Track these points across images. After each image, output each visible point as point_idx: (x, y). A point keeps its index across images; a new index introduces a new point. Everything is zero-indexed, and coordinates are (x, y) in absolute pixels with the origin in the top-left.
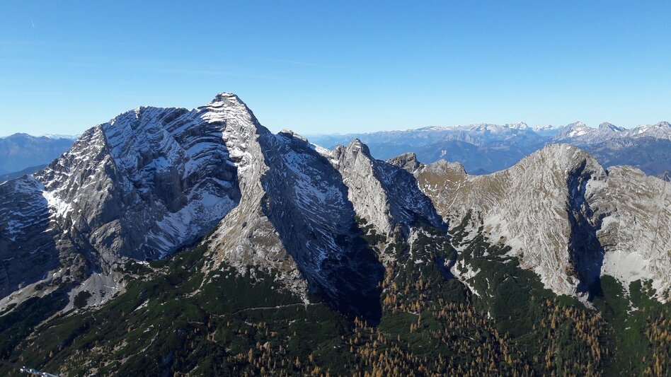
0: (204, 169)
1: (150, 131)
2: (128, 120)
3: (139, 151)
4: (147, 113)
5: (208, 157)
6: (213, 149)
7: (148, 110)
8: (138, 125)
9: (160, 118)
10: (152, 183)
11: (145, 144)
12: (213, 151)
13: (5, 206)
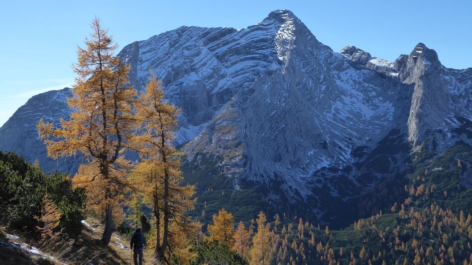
0: (241, 86)
1: (187, 48)
2: (168, 38)
3: (172, 66)
4: (189, 33)
5: (247, 75)
6: (254, 67)
7: (191, 29)
8: (176, 43)
9: (202, 37)
10: (178, 96)
11: (180, 60)
12: (254, 69)
13: (40, 111)
